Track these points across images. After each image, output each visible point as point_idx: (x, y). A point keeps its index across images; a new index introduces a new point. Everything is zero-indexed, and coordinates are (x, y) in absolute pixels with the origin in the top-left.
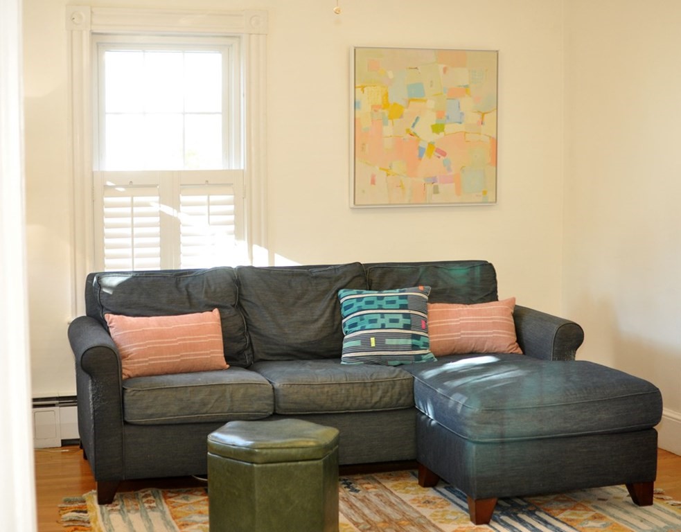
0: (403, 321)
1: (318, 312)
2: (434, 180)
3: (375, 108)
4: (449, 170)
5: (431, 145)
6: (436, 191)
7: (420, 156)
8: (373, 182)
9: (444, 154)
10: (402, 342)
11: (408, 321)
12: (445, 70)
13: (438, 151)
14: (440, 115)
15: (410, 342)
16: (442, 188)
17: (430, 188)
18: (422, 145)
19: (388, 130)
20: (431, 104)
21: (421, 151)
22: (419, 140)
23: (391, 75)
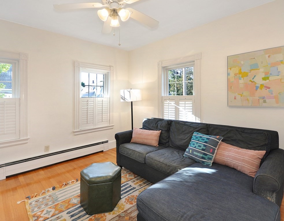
0: (202, 147)
1: (186, 137)
2: (264, 98)
3: (236, 75)
4: (272, 94)
5: (262, 85)
6: (265, 102)
7: (257, 89)
8: (235, 98)
9: (269, 88)
10: (199, 154)
11: (204, 148)
12: (269, 57)
13: (265, 87)
14: (266, 73)
15: (201, 155)
16: (267, 101)
17: (261, 101)
18: (257, 85)
19: (241, 81)
20: (262, 70)
21: (257, 88)
22: (256, 83)
23: (242, 62)
